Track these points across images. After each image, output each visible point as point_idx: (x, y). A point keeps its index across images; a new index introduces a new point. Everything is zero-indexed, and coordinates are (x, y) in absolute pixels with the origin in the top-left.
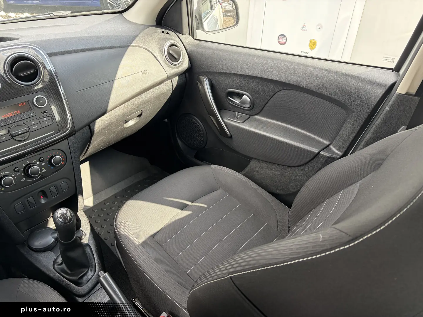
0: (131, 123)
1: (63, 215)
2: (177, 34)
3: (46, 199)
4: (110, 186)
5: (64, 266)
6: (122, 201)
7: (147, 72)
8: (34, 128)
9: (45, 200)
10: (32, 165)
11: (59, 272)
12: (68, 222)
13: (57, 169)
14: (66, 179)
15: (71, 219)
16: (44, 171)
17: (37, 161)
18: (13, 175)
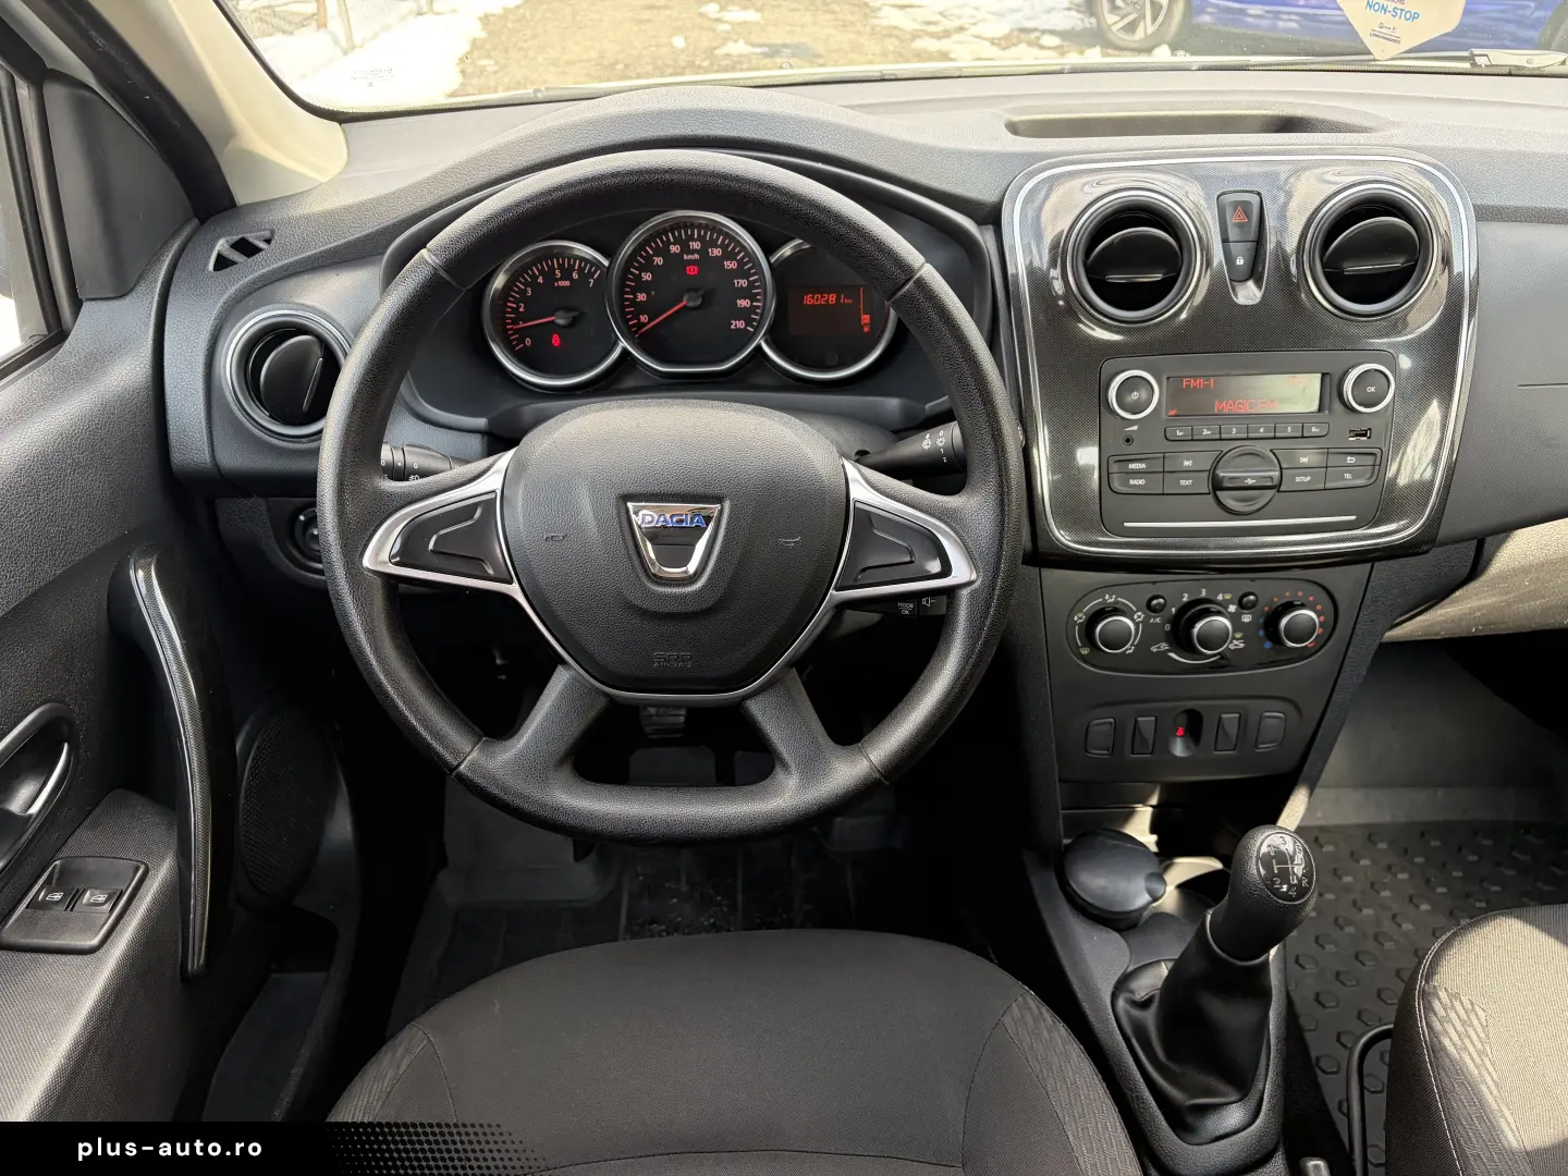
1: (1281, 857)
3: (1192, 745)
4: (1367, 786)
5: (1149, 1017)
6: (1393, 870)
8: (1298, 479)
9: (1187, 748)
10: (1214, 607)
11: (1129, 1031)
12: (1285, 896)
13: (1284, 657)
14: (1289, 708)
15: (1301, 893)
16: (1238, 644)
17: (1231, 602)
18: (1139, 616)
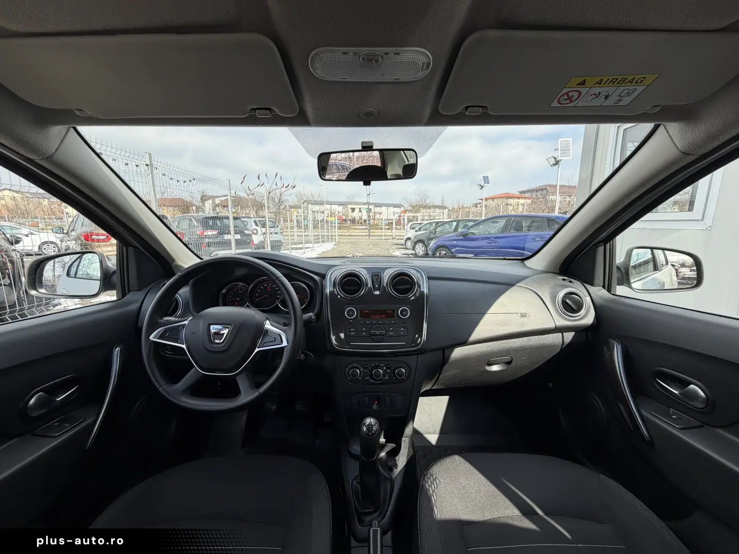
0: (495, 368)
2: (584, 284)
7: (527, 315)
8: (390, 333)
10: (379, 367)
13: (397, 381)
14: (402, 396)
15: (373, 434)
16: (387, 378)
17: (384, 366)
18: (362, 370)
